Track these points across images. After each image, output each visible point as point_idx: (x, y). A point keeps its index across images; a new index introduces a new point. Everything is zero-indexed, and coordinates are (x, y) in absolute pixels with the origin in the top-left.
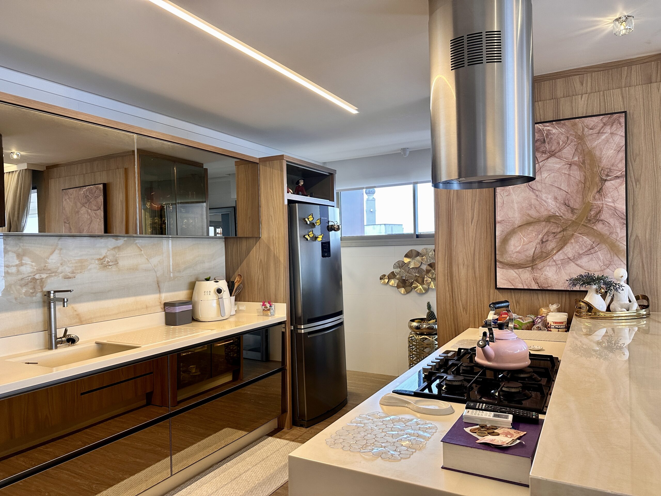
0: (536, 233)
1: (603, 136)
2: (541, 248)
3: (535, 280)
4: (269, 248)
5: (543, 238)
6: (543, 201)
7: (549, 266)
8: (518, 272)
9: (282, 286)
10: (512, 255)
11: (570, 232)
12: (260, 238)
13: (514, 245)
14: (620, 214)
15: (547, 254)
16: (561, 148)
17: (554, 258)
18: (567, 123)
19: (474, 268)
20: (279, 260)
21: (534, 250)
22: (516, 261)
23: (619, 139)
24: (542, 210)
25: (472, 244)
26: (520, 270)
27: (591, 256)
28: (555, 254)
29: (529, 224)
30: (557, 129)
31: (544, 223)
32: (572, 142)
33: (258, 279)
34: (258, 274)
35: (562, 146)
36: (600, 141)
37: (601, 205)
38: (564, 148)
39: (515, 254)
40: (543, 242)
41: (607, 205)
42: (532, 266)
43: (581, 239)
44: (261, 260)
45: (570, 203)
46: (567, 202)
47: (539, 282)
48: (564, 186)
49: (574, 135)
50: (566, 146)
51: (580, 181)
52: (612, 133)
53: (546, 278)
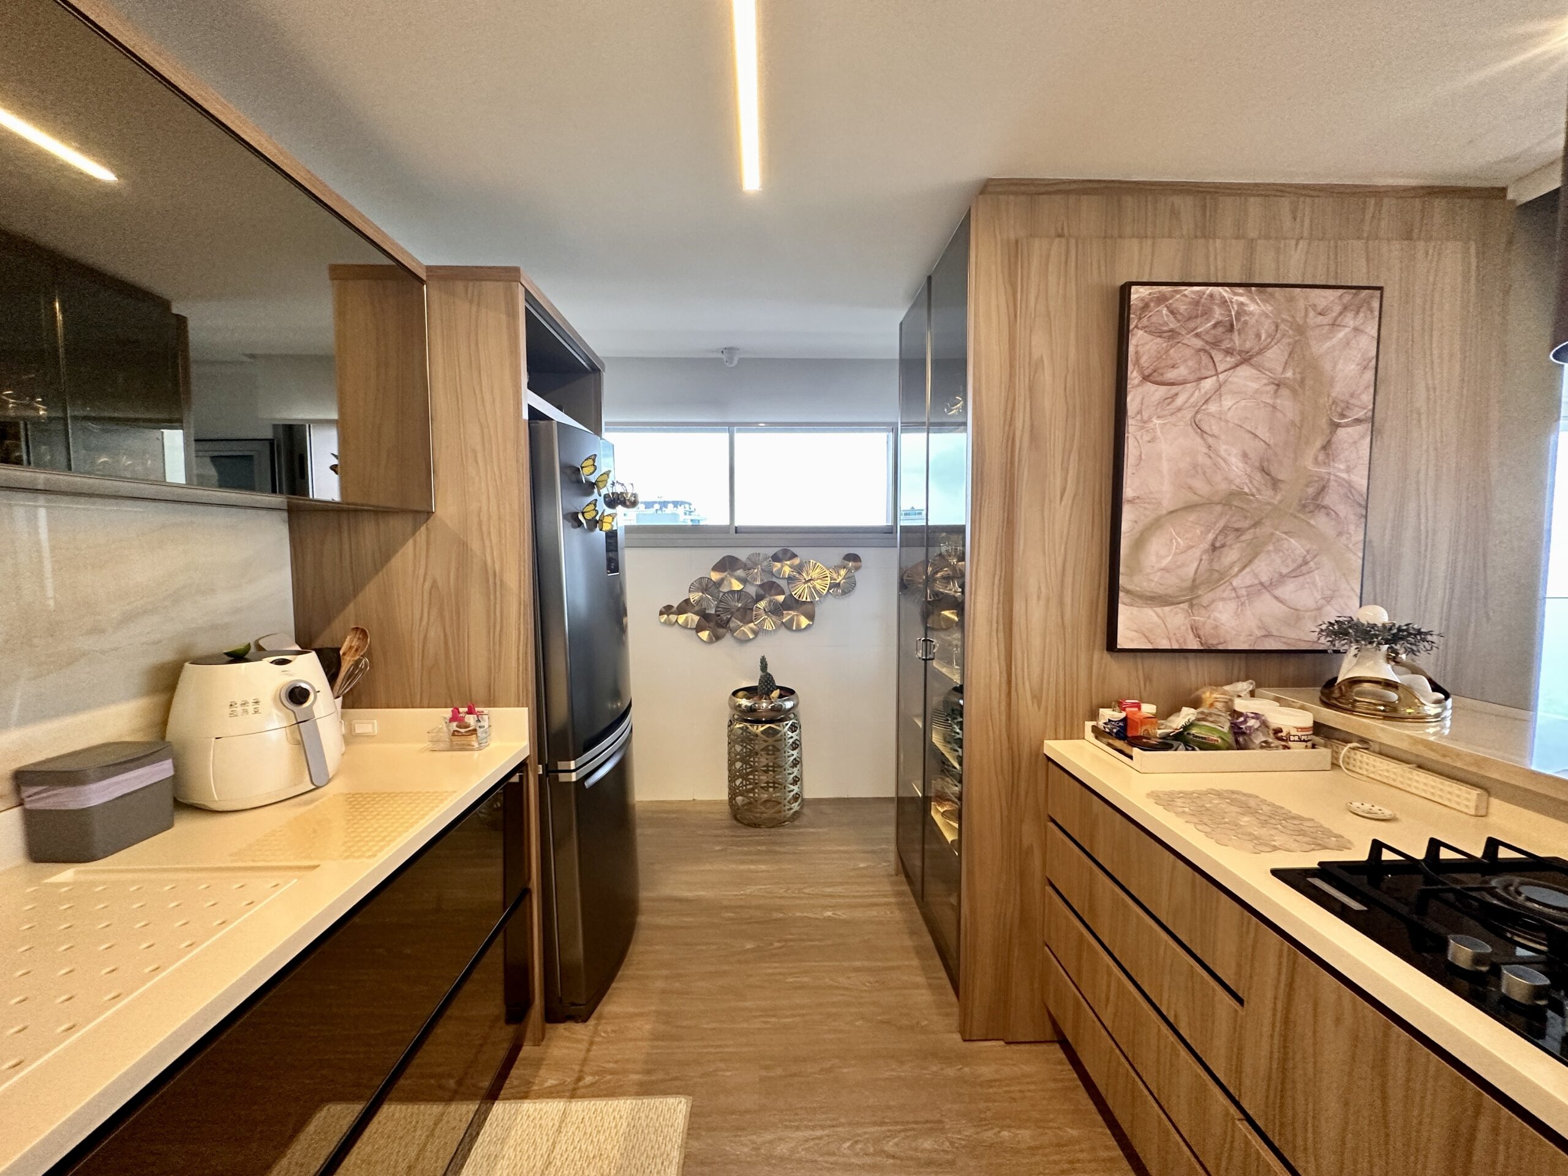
0: (1203, 528)
1: (1340, 331)
2: (1211, 561)
3: (1195, 629)
4: (463, 547)
5: (1216, 539)
6: (1221, 462)
7: (1223, 599)
8: (1161, 614)
9: (514, 657)
10: (1151, 577)
11: (1266, 529)
12: (429, 513)
13: (1157, 555)
14: (1357, 497)
15: (1222, 574)
16: (1262, 347)
17: (1235, 584)
18: (1277, 295)
19: (1061, 603)
20: (501, 581)
21: (1195, 565)
22: (1160, 590)
23: (1366, 344)
24: (1218, 478)
25: (1060, 550)
26: (1167, 609)
27: (1301, 579)
28: (1236, 575)
29: (1189, 508)
30: (1257, 303)
31: (1219, 508)
32: (1284, 335)
33: (425, 637)
34: (424, 623)
35: (1265, 343)
36: (1334, 341)
37: (1327, 477)
38: (1267, 347)
39: (1159, 574)
40: (1214, 548)
41: (1336, 476)
42: (1190, 601)
43: (1286, 546)
44: (434, 582)
45: (1271, 467)
46: (1265, 464)
47: (1201, 633)
48: (1263, 432)
49: (1287, 321)
50: (1273, 343)
51: (1293, 422)
52: (1356, 329)
53: (1217, 626)
